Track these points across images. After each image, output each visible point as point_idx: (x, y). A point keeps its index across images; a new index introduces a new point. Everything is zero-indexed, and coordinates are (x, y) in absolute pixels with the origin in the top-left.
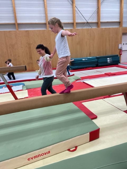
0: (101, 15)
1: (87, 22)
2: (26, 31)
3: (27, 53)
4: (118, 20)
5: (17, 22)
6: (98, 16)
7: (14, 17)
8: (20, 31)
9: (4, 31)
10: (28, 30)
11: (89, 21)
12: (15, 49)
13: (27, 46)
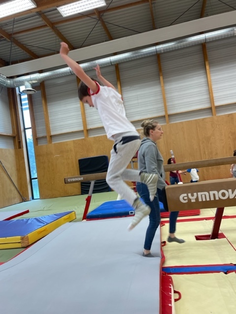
2: (229, 115)
3: (230, 148)
5: (214, 105)
7: (209, 99)
8: (220, 116)
9: (196, 120)
10: (232, 114)
12: (211, 144)
13: (229, 137)
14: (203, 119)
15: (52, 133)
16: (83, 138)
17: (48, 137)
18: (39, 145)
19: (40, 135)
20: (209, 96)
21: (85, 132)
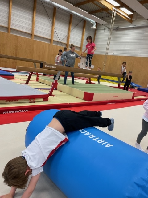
0: (70, 39)
1: (60, 42)
2: (16, 36)
3: (13, 53)
4: (79, 46)
5: (10, 27)
6: (67, 39)
7: (8, 22)
8: (12, 35)
11: (62, 41)
12: (4, 48)
13: (14, 48)
20: (8, 21)
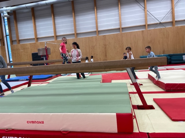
0: (176, 14)
3: (103, 52)
5: (98, 30)
6: (172, 15)
7: (96, 27)
9: (89, 37)
10: (105, 35)
11: (163, 21)
12: (95, 50)
13: (103, 47)
14: (92, 37)
15: (20, 39)
16: (35, 42)
17: (17, 41)
18: (13, 44)
19: (14, 39)
20: (96, 25)
21: (36, 39)
